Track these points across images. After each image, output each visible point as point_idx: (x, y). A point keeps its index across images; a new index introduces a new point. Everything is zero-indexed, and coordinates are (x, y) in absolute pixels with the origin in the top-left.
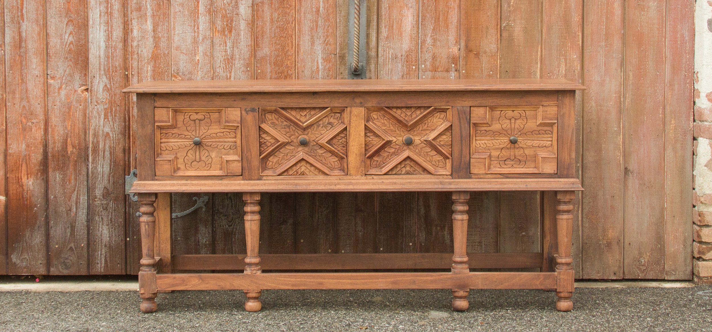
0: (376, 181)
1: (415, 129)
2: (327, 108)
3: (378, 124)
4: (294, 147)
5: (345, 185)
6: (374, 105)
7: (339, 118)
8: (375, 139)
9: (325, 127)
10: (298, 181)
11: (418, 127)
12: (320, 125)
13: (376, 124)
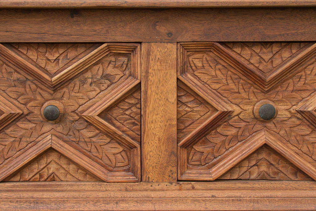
0: (199, 193)
1: (279, 88)
2: (102, 43)
3: (205, 78)
4: (34, 125)
5: (137, 202)
6: (196, 38)
7: (125, 66)
8: (198, 109)
9: (97, 83)
10: (41, 193)
11: (285, 85)
12: (86, 79)
13: (199, 79)
